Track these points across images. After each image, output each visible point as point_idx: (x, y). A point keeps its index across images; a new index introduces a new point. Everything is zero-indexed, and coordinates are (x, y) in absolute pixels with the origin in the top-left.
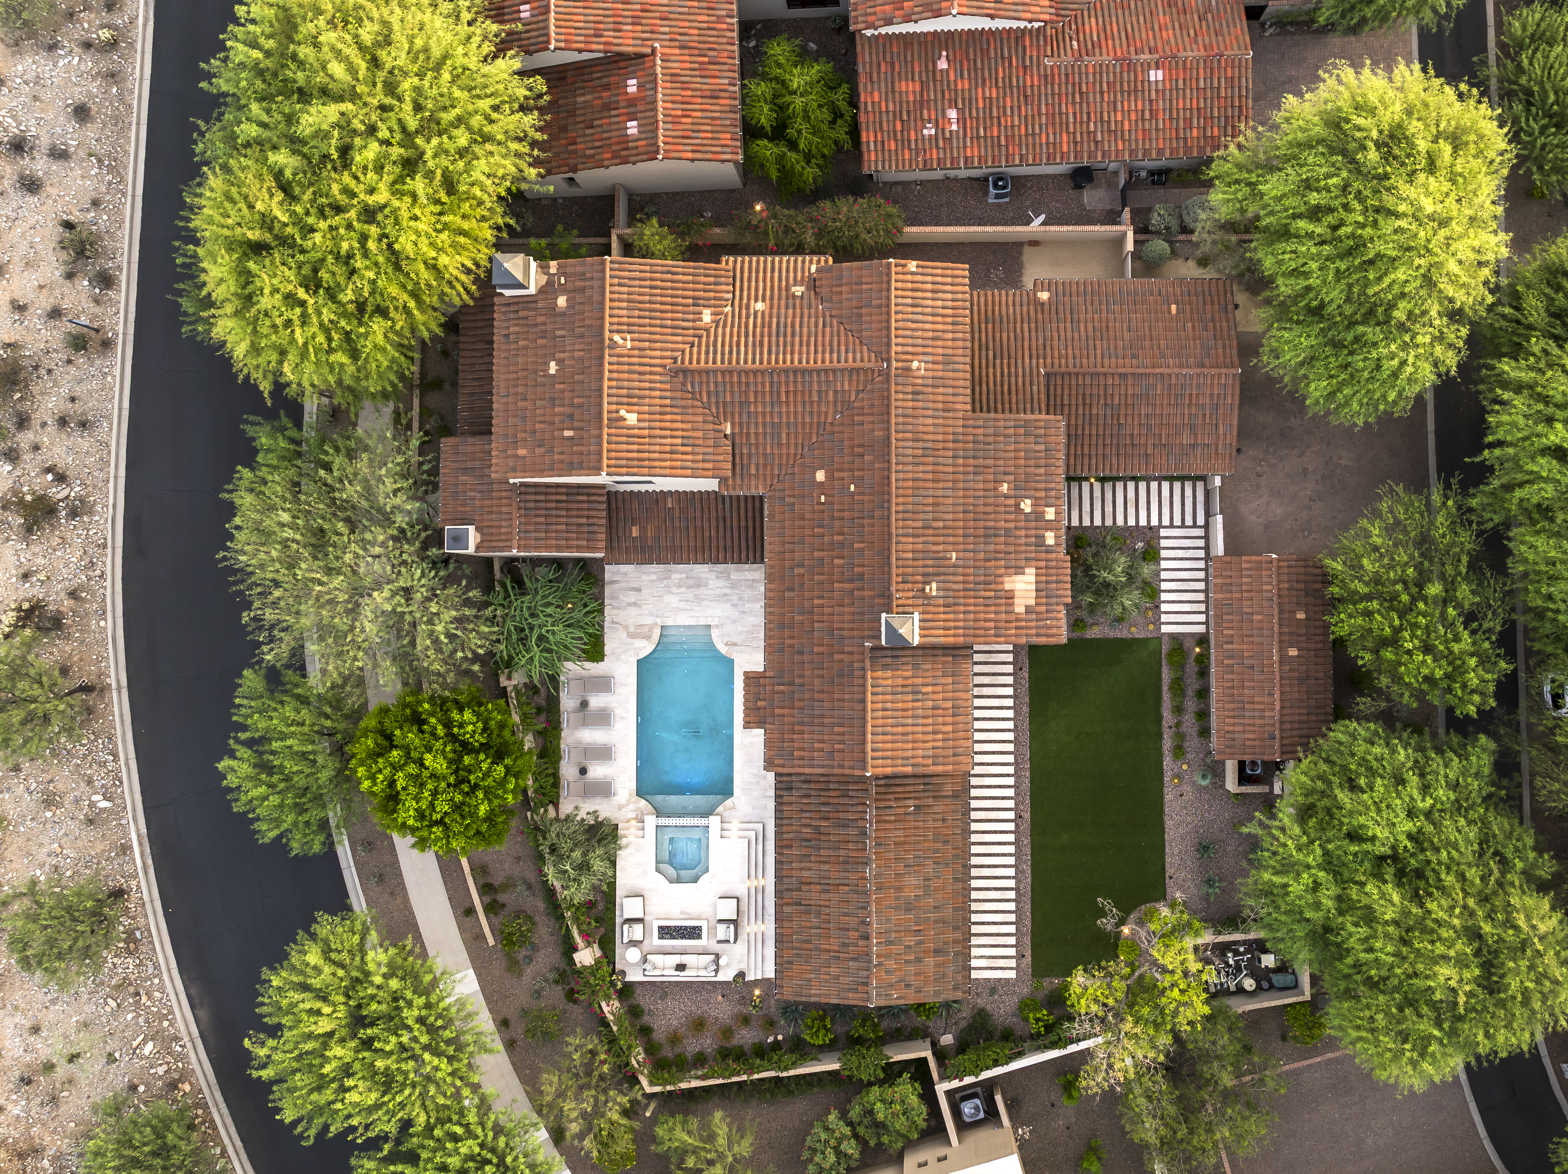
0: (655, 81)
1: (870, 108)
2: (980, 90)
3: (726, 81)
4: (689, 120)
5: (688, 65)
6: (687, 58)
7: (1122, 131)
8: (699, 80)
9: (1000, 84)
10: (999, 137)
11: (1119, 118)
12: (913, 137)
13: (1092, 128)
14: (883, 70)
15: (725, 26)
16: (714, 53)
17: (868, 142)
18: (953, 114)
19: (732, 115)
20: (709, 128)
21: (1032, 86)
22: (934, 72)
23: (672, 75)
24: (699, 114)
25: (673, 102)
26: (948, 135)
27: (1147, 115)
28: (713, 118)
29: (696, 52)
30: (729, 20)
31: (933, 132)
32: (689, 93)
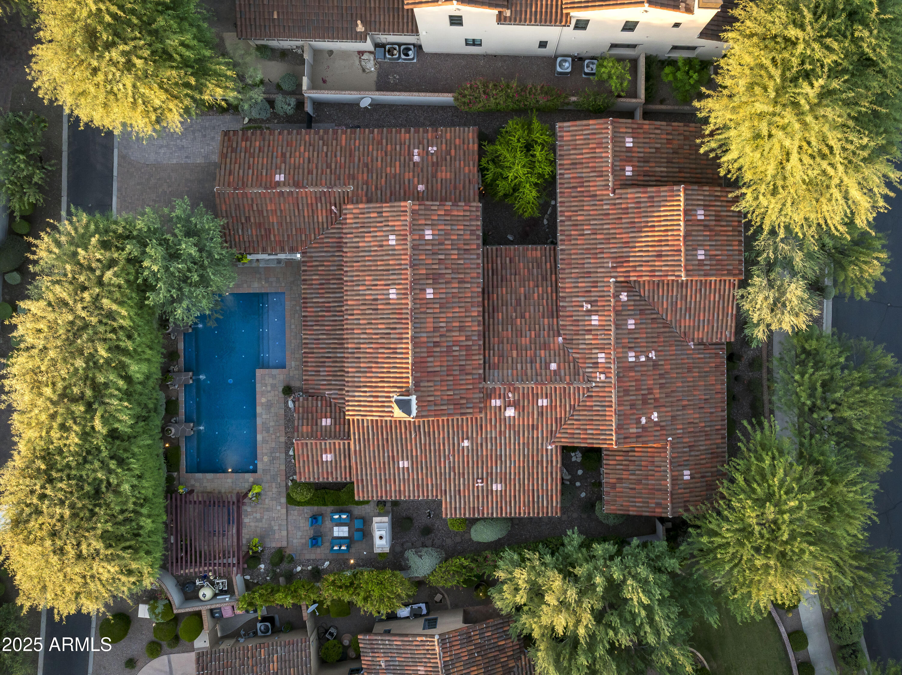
0: (613, 171)
1: (471, 163)
2: (398, 171)
3: (566, 176)
4: (591, 146)
5: (591, 184)
6: (591, 189)
7: (305, 146)
8: (584, 175)
9: (384, 175)
10: (387, 144)
11: (307, 153)
12: (444, 145)
13: (325, 148)
14: (461, 185)
15: (566, 214)
16: (573, 194)
17: (474, 143)
18: (416, 158)
19: (562, 153)
20: (578, 142)
21: (363, 173)
22: (427, 183)
23: (602, 176)
24: (584, 151)
25: (602, 157)
26: (421, 146)
27: (288, 155)
28: (575, 149)
29: (585, 194)
30: (563, 218)
31: (430, 148)
32: (590, 165)
